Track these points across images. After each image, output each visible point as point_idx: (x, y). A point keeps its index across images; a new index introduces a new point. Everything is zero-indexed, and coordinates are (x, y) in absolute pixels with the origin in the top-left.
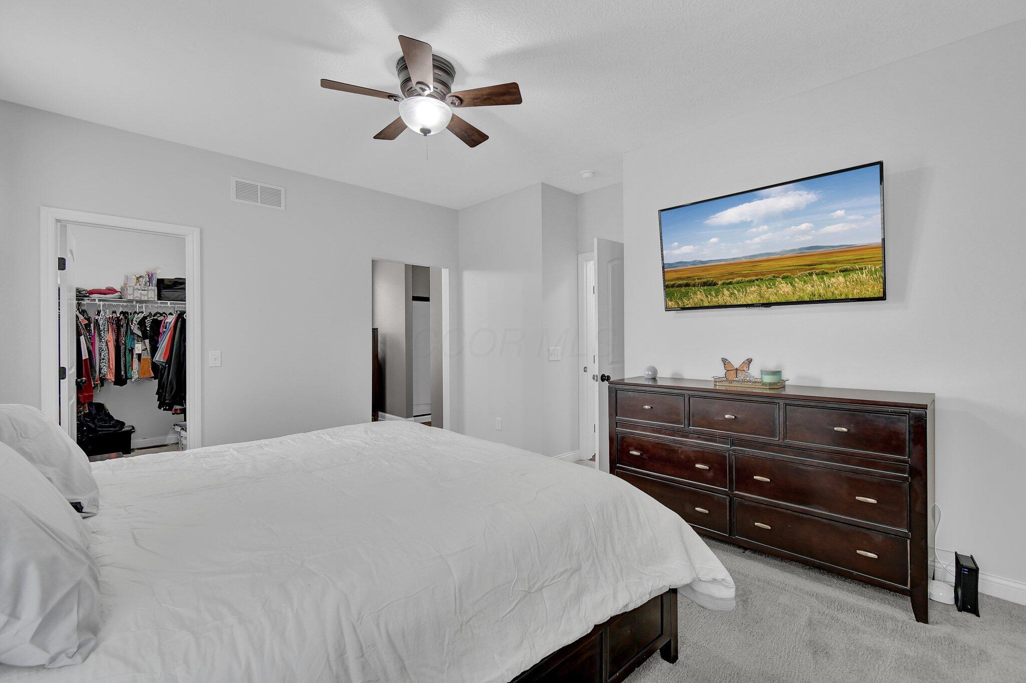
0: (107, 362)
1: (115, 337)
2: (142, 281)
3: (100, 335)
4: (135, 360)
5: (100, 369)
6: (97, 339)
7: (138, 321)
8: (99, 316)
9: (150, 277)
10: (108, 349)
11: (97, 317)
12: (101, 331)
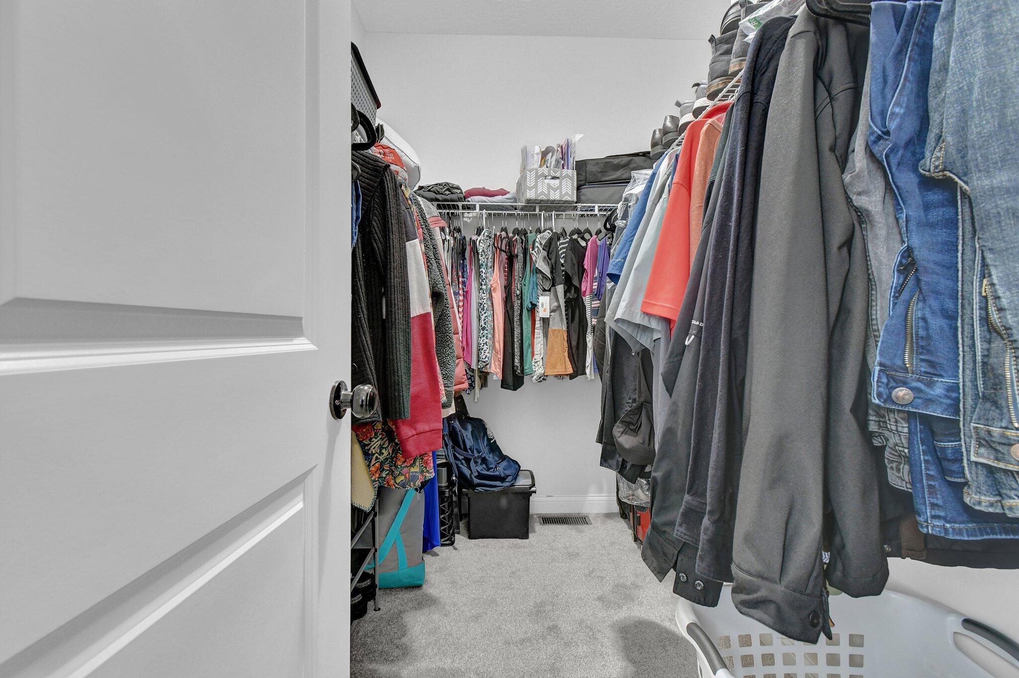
0: (490, 336)
1: (504, 283)
2: (552, 159)
3: (479, 275)
4: (539, 332)
5: (479, 350)
6: (474, 285)
7: (543, 242)
8: (479, 236)
9: (565, 152)
10: (493, 307)
11: (474, 238)
12: (480, 266)
